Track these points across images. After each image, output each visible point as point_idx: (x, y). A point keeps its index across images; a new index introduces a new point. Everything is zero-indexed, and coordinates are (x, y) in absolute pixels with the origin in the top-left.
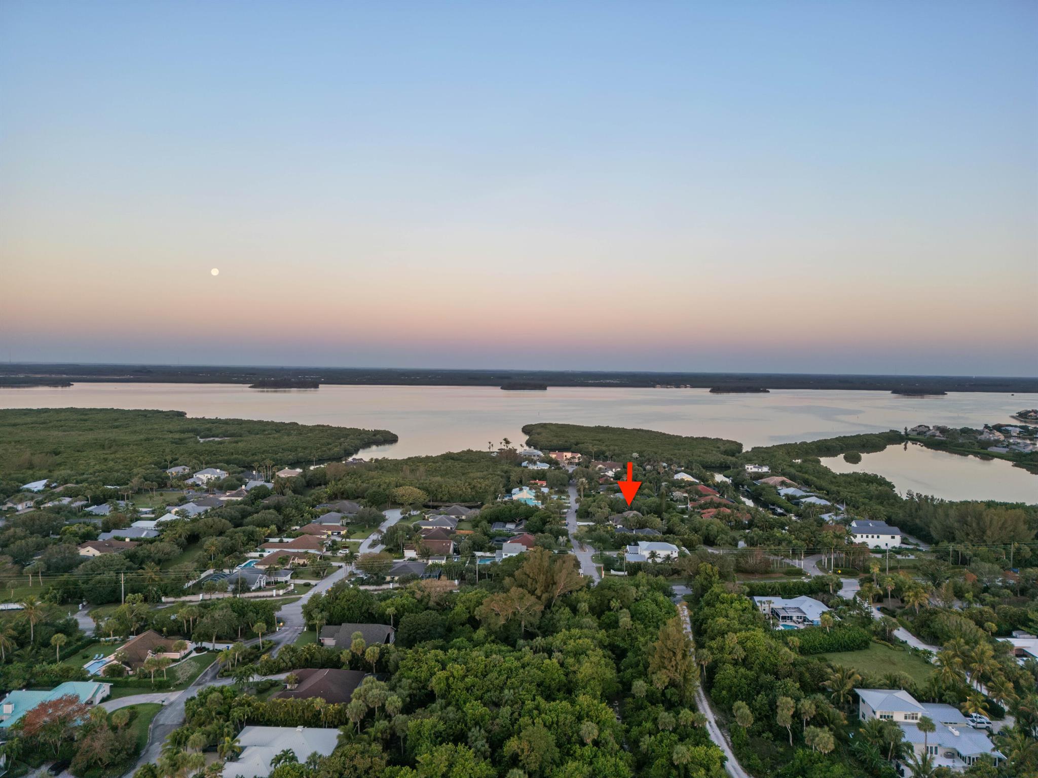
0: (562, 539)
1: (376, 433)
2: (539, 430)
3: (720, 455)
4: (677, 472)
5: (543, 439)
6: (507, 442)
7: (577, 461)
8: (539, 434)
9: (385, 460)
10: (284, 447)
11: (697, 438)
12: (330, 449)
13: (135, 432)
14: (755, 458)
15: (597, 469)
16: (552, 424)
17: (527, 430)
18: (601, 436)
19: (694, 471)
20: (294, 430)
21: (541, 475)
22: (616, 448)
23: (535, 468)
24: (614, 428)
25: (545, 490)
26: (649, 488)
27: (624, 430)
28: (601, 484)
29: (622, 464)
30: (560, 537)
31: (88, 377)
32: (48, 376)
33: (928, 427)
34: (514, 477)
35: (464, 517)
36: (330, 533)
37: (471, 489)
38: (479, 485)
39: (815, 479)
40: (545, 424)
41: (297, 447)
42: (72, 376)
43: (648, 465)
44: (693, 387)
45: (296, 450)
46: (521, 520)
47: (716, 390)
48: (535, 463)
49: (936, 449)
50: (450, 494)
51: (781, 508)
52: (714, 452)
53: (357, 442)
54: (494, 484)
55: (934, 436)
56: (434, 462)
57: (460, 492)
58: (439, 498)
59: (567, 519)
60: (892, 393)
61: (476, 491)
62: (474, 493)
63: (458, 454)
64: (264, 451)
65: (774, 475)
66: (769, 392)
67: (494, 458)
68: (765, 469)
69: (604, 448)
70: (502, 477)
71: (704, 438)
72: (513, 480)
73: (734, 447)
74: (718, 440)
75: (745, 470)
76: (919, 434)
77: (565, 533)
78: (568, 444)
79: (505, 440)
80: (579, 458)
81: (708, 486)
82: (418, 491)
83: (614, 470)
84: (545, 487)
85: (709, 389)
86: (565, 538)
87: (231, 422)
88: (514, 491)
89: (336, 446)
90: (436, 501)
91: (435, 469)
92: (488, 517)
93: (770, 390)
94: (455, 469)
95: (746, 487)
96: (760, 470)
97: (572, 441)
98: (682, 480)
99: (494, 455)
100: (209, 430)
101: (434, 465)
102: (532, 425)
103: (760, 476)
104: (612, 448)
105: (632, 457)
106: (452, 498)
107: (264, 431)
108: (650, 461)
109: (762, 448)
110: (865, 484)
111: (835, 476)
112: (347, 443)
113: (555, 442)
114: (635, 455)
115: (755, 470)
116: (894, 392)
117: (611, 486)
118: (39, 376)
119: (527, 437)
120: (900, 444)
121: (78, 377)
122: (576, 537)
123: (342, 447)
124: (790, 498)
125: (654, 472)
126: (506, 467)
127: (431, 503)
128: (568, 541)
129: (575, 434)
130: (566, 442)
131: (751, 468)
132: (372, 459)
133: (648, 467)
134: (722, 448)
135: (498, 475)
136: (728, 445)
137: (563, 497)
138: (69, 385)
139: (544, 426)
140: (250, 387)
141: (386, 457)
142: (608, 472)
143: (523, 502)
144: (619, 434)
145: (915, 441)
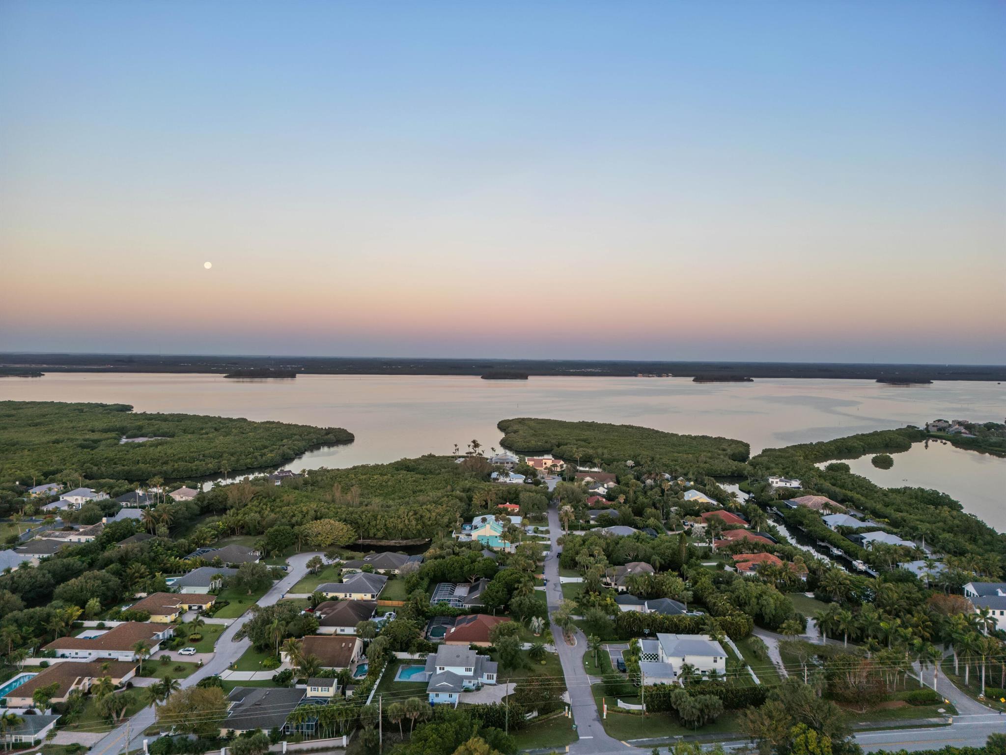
0: (537, 622)
1: (329, 431)
2: (515, 427)
3: (730, 461)
4: (686, 489)
5: (519, 440)
6: (476, 445)
7: (559, 469)
8: (515, 432)
9: (324, 471)
10: (207, 452)
11: (696, 437)
12: (264, 454)
13: (52, 431)
14: (773, 465)
15: (583, 483)
16: (530, 419)
17: (503, 426)
18: (587, 434)
19: (707, 488)
20: (236, 428)
21: (512, 495)
22: (605, 451)
23: (507, 480)
24: (600, 425)
25: (516, 520)
26: (654, 516)
27: (611, 426)
28: (591, 508)
29: (613, 475)
30: (534, 619)
31: (66, 367)
32: (28, 366)
33: (947, 422)
34: (477, 500)
35: (397, 572)
36: (186, 607)
37: (417, 520)
38: (428, 515)
39: (862, 498)
40: (523, 419)
41: (222, 453)
42: (51, 366)
43: (648, 478)
44: (675, 375)
45: (221, 456)
46: (477, 580)
47: (698, 379)
48: (507, 475)
49: (966, 449)
50: (387, 529)
51: (838, 548)
52: (722, 457)
53: (301, 444)
54: (448, 511)
55: (961, 433)
56: (381, 475)
57: (400, 526)
58: (371, 535)
59: (546, 570)
60: (877, 381)
61: (424, 523)
62: (419, 527)
63: (416, 461)
64: (179, 459)
65: (809, 493)
66: (752, 381)
67: (457, 467)
68: (795, 484)
69: (591, 452)
70: (461, 499)
71: (704, 437)
72: (476, 505)
73: (741, 449)
74: (720, 440)
75: (770, 485)
76: (940, 430)
77: (540, 611)
78: (548, 446)
79: (474, 442)
80: (562, 466)
81: (729, 510)
82: (341, 525)
83: (606, 486)
84: (517, 514)
85: (692, 378)
86: (541, 621)
87: (170, 419)
88: (477, 520)
89: (271, 451)
90: (369, 538)
91: (381, 485)
92: (432, 574)
93: (753, 379)
94: (405, 485)
95: (775, 509)
96: (788, 485)
97: (554, 441)
98: (696, 501)
99: (459, 461)
100: (140, 428)
101: (381, 478)
102: (509, 421)
103: (790, 494)
104: (600, 451)
105: (626, 466)
106: (390, 534)
107: (202, 429)
108: (651, 474)
109: (775, 450)
110: (932, 507)
111: (885, 493)
112: (287, 446)
113: (533, 443)
114: (630, 463)
115: (782, 484)
116: (879, 381)
117: (603, 512)
118: (18, 366)
119: (502, 435)
120: (921, 442)
121: (57, 366)
122: (558, 621)
123: (281, 451)
124: (846, 532)
125: (657, 489)
126: (468, 484)
127: (361, 541)
128: (547, 625)
129: (557, 433)
130: (546, 442)
131: (777, 483)
132: (304, 471)
133: (649, 482)
134: (729, 451)
135: (456, 497)
136: (733, 446)
137: (541, 528)
138: (40, 375)
139: (521, 421)
140: (225, 377)
141: (325, 467)
142: (597, 488)
143: (484, 542)
144: (606, 432)
145: (936, 438)
